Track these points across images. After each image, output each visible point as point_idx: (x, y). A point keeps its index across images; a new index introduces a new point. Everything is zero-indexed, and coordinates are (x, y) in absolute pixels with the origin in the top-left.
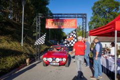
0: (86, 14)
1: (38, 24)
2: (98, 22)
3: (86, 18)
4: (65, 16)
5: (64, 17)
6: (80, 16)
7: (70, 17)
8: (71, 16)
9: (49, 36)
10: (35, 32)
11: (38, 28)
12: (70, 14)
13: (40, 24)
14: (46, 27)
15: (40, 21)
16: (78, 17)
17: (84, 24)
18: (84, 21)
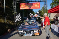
2: (58, 3)
3: (46, 1)
5: (32, 2)
7: (36, 1)
9: (23, 14)
10: (13, 12)
11: (15, 9)
13: (16, 7)
14: (20, 9)
15: (16, 5)
16: (41, 1)
17: (45, 5)
18: (45, 3)
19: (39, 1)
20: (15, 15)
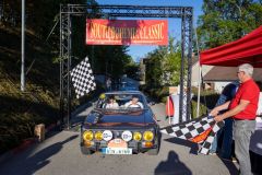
0: (190, 9)
1: (66, 33)
4: (138, 12)
5: (135, 15)
6: (175, 12)
7: (150, 16)
8: (153, 12)
11: (65, 42)
12: (151, 8)
13: (69, 33)
14: (88, 41)
15: (69, 24)
16: (171, 16)
17: (187, 33)
18: (187, 25)
19: (164, 16)
20: (65, 67)
